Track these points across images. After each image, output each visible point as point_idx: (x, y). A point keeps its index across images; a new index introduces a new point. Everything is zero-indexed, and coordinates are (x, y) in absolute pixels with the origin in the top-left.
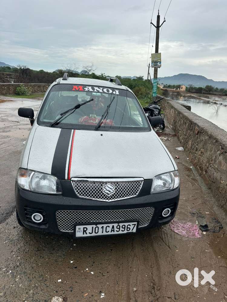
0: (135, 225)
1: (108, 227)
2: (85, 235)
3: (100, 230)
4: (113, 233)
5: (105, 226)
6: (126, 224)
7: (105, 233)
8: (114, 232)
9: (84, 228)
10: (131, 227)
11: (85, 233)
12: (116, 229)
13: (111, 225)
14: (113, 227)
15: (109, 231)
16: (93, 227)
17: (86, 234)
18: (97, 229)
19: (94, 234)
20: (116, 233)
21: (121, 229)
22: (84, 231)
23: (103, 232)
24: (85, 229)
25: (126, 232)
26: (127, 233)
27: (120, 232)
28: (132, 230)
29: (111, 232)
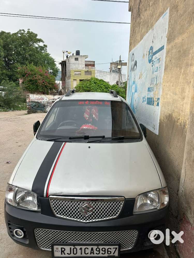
0: (116, 248)
1: (86, 249)
2: (63, 255)
3: (79, 251)
4: (92, 255)
5: (83, 247)
6: (107, 247)
7: (84, 255)
8: (94, 254)
9: (62, 248)
10: (113, 251)
11: (63, 253)
12: (95, 252)
13: (90, 248)
14: (92, 249)
15: (88, 253)
16: (71, 248)
17: (65, 254)
18: (75, 250)
19: (72, 255)
20: (95, 255)
21: (101, 252)
22: (62, 251)
23: (81, 254)
24: (63, 250)
25: (106, 255)
26: (108, 256)
27: (101, 255)
28: (114, 254)
29: (91, 254)
